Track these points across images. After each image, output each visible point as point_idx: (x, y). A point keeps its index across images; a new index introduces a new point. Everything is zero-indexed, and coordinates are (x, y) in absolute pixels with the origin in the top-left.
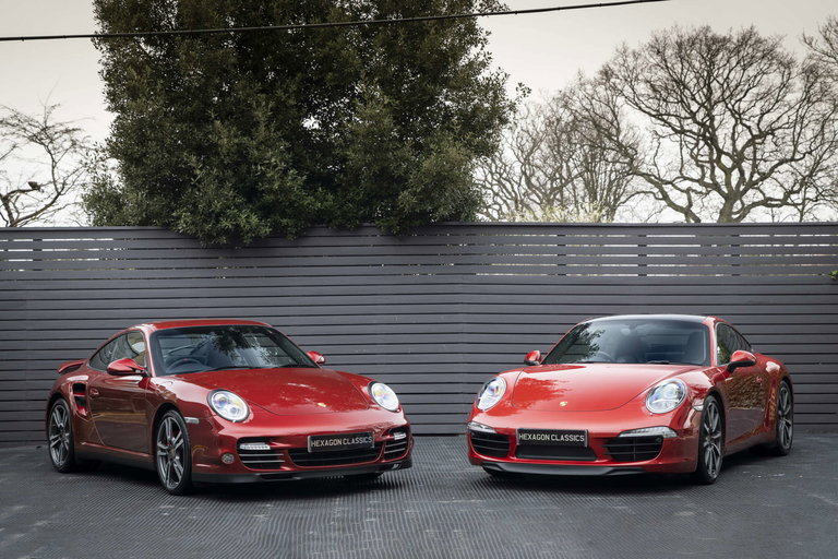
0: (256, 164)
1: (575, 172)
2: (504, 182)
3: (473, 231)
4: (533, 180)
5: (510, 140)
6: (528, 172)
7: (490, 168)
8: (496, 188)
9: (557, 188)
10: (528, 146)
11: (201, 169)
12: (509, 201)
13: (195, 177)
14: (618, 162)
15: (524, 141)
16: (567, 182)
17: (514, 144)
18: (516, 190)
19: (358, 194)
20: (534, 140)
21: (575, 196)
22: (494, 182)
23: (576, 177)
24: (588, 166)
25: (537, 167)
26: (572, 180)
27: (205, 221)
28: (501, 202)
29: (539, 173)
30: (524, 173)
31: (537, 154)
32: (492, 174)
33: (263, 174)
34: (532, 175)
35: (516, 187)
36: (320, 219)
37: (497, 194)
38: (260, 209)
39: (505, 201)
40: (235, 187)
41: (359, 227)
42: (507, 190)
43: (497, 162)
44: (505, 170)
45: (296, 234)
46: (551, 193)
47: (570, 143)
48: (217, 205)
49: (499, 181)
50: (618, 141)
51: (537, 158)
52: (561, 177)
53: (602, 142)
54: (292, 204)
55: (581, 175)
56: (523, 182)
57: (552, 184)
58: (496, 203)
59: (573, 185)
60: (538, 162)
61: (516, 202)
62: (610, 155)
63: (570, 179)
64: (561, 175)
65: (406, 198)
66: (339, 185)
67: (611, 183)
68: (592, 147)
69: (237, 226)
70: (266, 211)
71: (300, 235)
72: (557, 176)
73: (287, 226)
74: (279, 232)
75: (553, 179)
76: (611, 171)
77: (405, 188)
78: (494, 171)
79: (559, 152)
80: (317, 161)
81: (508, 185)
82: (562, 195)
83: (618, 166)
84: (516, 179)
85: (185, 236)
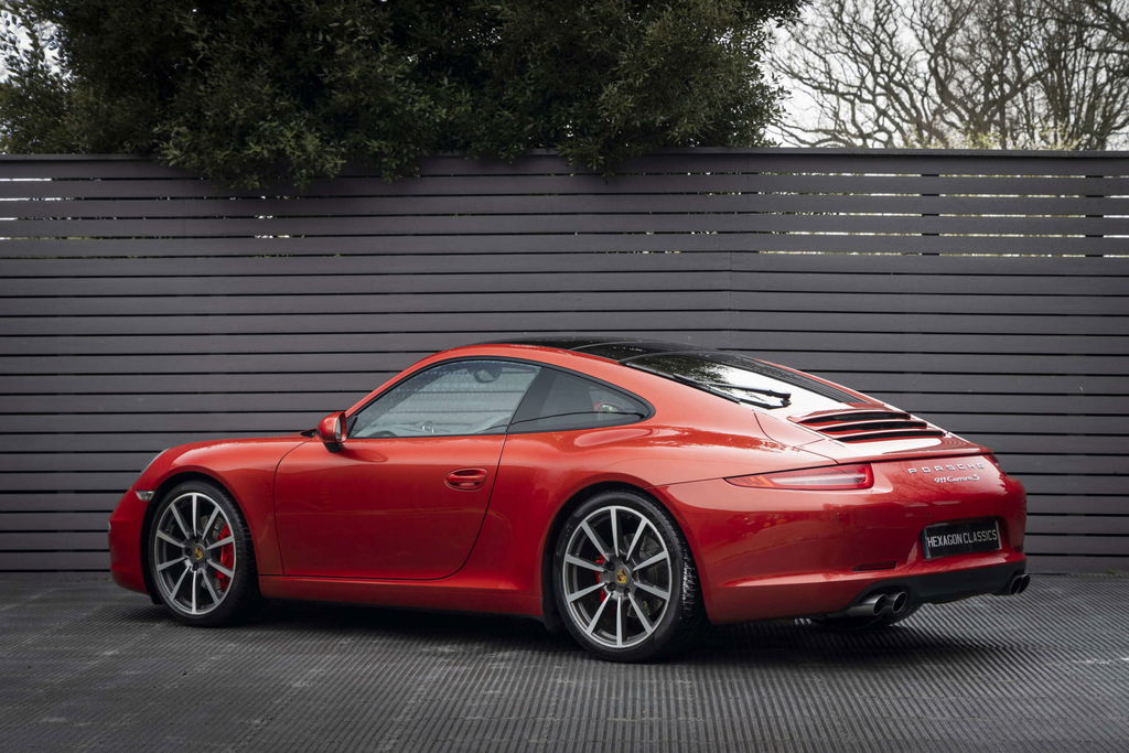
0: (316, 31)
1: (1030, 72)
2: (897, 90)
3: (753, 166)
4: (952, 87)
5: (909, 11)
6: (941, 72)
7: (872, 63)
8: (882, 102)
9: (995, 101)
10: (943, 21)
11: (206, 41)
12: (905, 126)
13: (195, 54)
14: (1109, 51)
15: (936, 12)
16: (1014, 91)
17: (916, 18)
18: (919, 104)
19: (522, 92)
20: (954, 12)
21: (1027, 116)
22: (879, 90)
23: (1032, 80)
24: (1054, 57)
25: (959, 61)
26: (1025, 86)
27: (219, 145)
28: (891, 127)
29: (963, 74)
30: (934, 72)
31: (960, 36)
32: (875, 75)
33: (330, 49)
34: (949, 77)
35: (918, 97)
36: (448, 142)
37: (882, 113)
38: (326, 120)
39: (897, 125)
40: (275, 77)
41: (525, 158)
42: (902, 104)
43: (884, 50)
44: (898, 68)
45: (399, 170)
46: (984, 111)
47: (1020, 16)
48: (238, 112)
49: (886, 87)
50: (1109, 11)
51: (958, 45)
52: (1003, 80)
53: (1081, 13)
54: (387, 111)
55: (1037, 76)
56: (932, 90)
57: (986, 95)
58: (882, 129)
59: (1025, 96)
60: (961, 52)
61: (920, 127)
62: (1096, 38)
63: (1021, 85)
64: (1002, 76)
65: (614, 98)
66: (485, 75)
67: (1096, 89)
68: (1062, 24)
69: (281, 152)
70: (340, 124)
71: (405, 173)
72: (995, 78)
73: (380, 154)
74: (364, 168)
75: (988, 86)
76: (1097, 68)
77: (614, 79)
78: (878, 70)
79: (1000, 33)
80: (444, 27)
81: (904, 96)
82: (1003, 115)
83: (1112, 59)
84: (920, 84)
85: (180, 173)
